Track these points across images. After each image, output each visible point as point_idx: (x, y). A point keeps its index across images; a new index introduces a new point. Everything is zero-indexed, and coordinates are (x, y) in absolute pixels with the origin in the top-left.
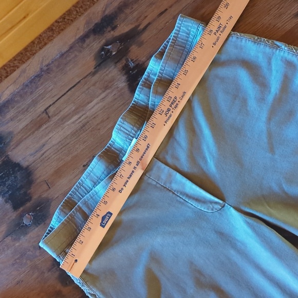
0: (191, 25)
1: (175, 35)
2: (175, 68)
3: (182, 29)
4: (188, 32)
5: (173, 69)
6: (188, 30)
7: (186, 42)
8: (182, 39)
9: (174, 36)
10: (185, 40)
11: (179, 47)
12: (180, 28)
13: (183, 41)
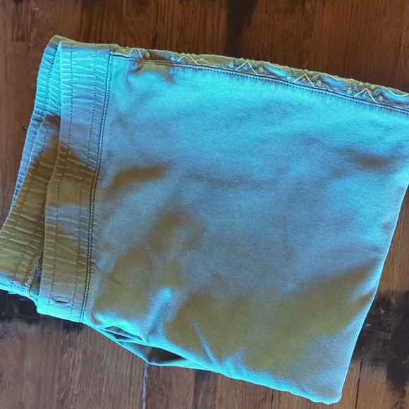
1: (66, 80)
6: (88, 67)
8: (83, 84)
9: (65, 83)
13: (85, 87)
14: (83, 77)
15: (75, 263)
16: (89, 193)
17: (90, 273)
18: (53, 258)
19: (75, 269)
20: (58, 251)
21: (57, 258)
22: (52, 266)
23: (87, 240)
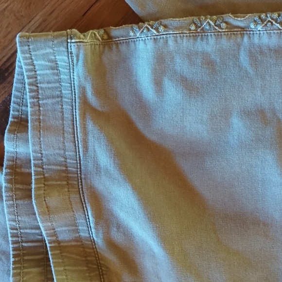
0: (51, 51)
1: (31, 80)
2: (61, 145)
3: (39, 65)
4: (53, 64)
5: (59, 149)
6: (50, 61)
7: (58, 85)
8: (48, 82)
9: (30, 84)
10: (55, 83)
11: (50, 101)
12: (33, 65)
13: (50, 85)
14: (46, 74)
15: (85, 268)
16: (78, 196)
17: (103, 275)
18: (62, 268)
19: (87, 274)
20: (66, 260)
21: (67, 268)
22: (64, 277)
23: (90, 243)
